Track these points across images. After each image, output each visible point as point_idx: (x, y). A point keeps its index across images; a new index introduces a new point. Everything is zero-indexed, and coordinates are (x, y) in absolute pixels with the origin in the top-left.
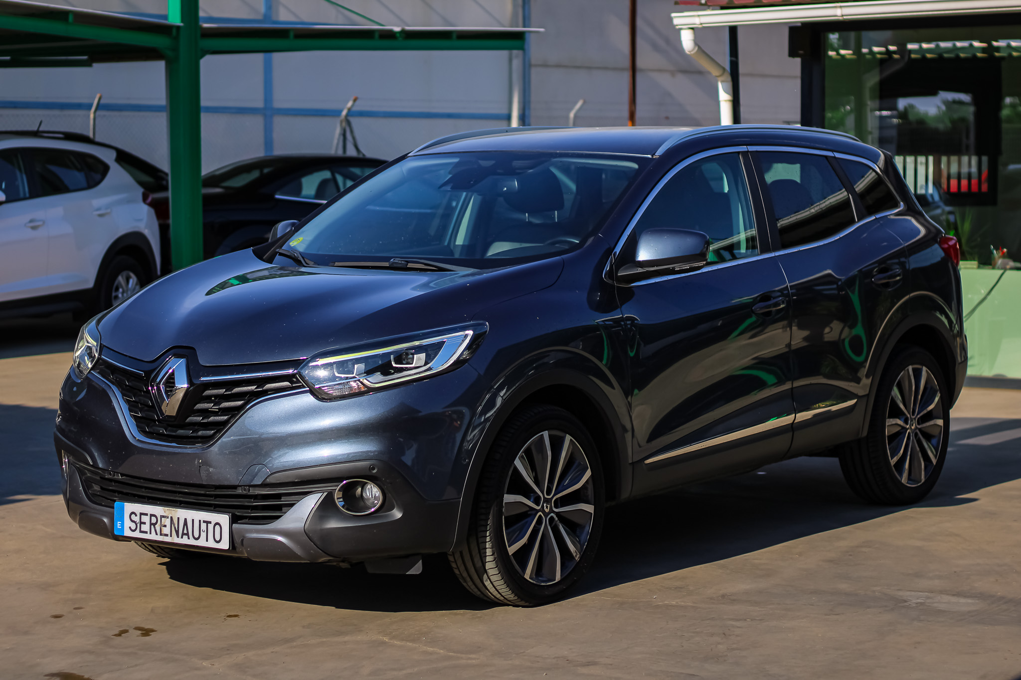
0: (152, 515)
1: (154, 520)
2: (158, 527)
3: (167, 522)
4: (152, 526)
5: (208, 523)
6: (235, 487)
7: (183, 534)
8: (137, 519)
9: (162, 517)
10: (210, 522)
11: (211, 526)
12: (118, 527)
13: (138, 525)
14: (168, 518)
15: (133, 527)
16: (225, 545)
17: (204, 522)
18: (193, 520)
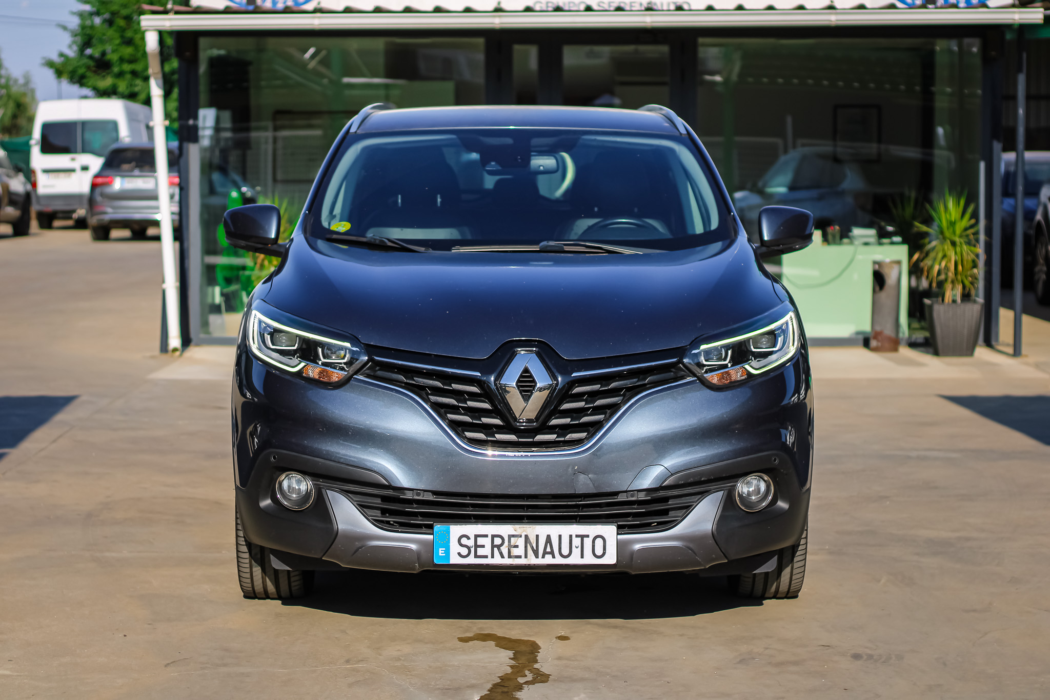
0: (493, 537)
1: (498, 541)
2: (504, 549)
3: (521, 542)
4: (496, 549)
5: (582, 537)
6: (616, 494)
7: (545, 553)
8: (471, 543)
9: (510, 536)
10: (588, 536)
11: (588, 542)
12: (440, 554)
13: (473, 550)
14: (521, 536)
15: (464, 551)
16: (611, 558)
17: (577, 536)
18: (560, 536)
